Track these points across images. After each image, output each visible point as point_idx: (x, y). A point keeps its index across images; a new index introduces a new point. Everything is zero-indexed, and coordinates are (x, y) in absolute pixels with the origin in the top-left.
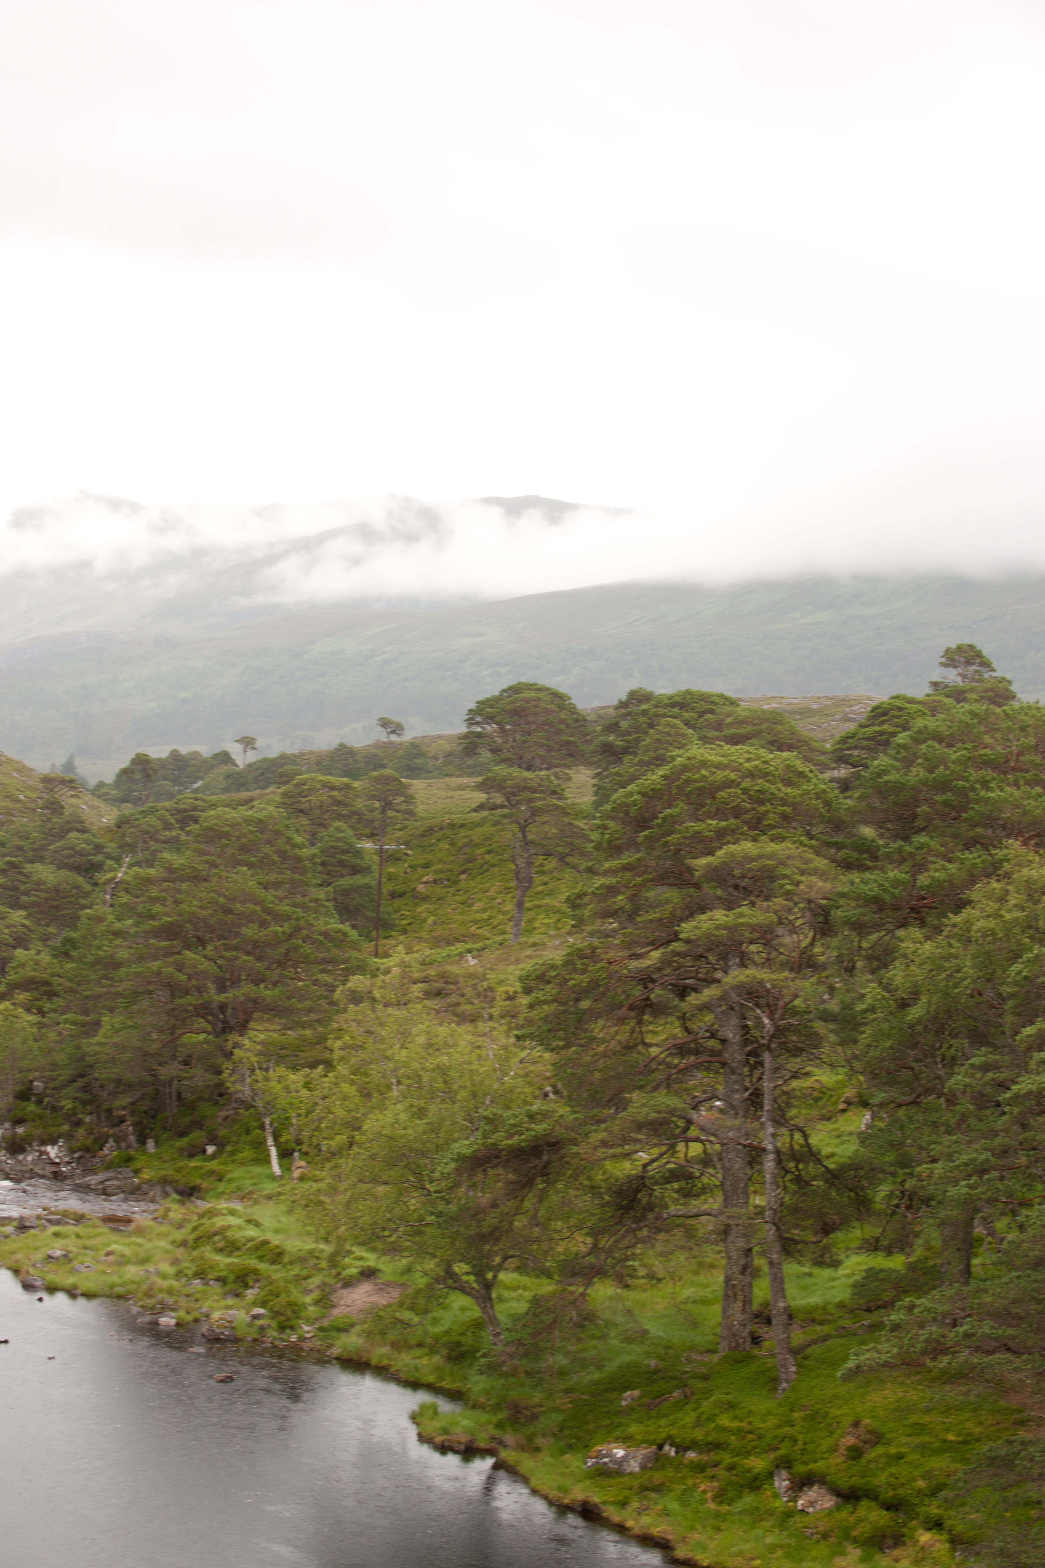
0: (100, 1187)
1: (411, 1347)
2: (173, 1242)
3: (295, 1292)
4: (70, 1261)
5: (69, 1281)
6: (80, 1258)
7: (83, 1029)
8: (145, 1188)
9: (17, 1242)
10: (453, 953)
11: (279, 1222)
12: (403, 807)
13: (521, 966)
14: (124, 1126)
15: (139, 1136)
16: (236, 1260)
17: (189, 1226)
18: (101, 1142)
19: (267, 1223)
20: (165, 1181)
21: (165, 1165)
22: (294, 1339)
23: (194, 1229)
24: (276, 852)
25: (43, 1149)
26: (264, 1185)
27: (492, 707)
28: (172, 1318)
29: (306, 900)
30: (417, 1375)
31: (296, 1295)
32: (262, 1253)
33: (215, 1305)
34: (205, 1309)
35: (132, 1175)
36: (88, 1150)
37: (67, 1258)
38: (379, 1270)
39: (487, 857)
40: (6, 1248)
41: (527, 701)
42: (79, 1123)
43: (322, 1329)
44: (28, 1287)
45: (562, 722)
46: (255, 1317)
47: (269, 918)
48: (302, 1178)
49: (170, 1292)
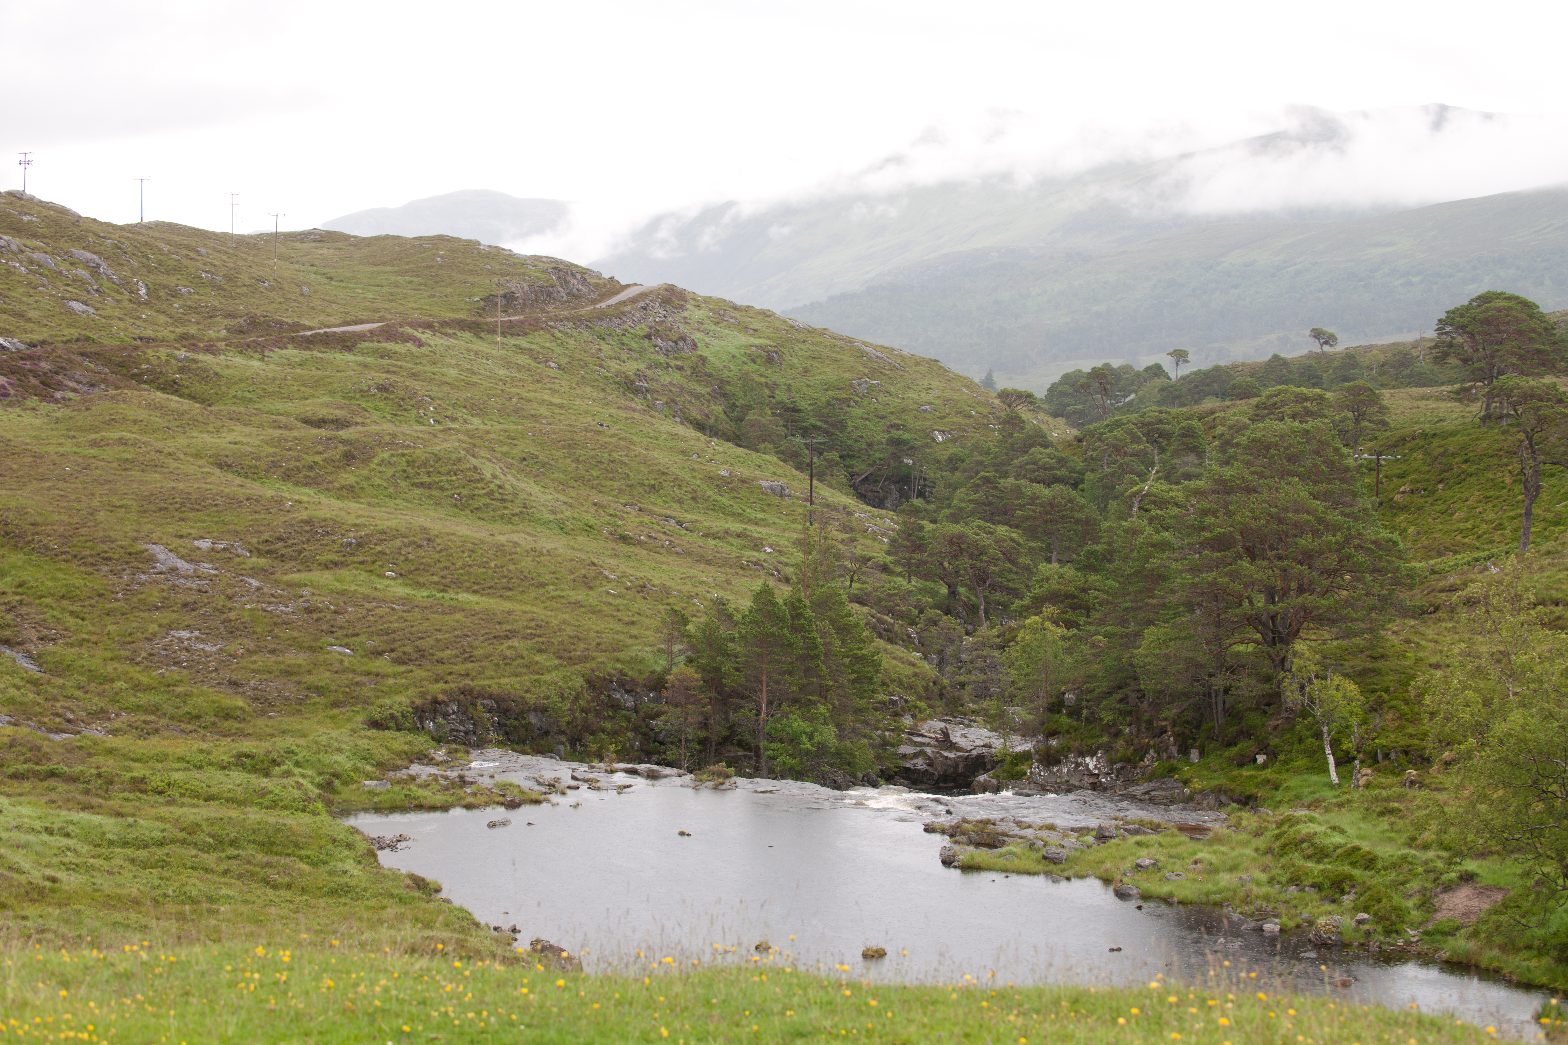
0: (1147, 797)
1: (1519, 950)
2: (1257, 850)
3: (1395, 897)
4: (1159, 870)
5: (1164, 889)
6: (1169, 867)
7: (1121, 641)
8: (1198, 797)
9: (1099, 852)
10: (1460, 562)
11: (1359, 829)
12: (1378, 417)
13: (1546, 574)
14: (1164, 737)
15: (1180, 746)
16: (1329, 867)
17: (1269, 834)
18: (1142, 753)
19: (1351, 830)
20: (1219, 790)
21: (1216, 775)
22: (1400, 943)
23: (1277, 837)
24: (1324, 462)
25: (1080, 760)
26: (1323, 794)
27: (1462, 316)
28: (1276, 924)
29: (1356, 509)
30: (1530, 976)
31: (1397, 899)
32: (1354, 860)
33: (1315, 910)
34: (1305, 915)
35: (1180, 784)
36: (1128, 760)
37: (1156, 866)
38: (1477, 874)
39: (1464, 466)
40: (1091, 858)
41: (1499, 310)
42: (1117, 734)
43: (1426, 933)
44: (1122, 895)
45: (1533, 330)
46: (1360, 922)
47: (1321, 527)
48: (1367, 786)
49: (1267, 898)
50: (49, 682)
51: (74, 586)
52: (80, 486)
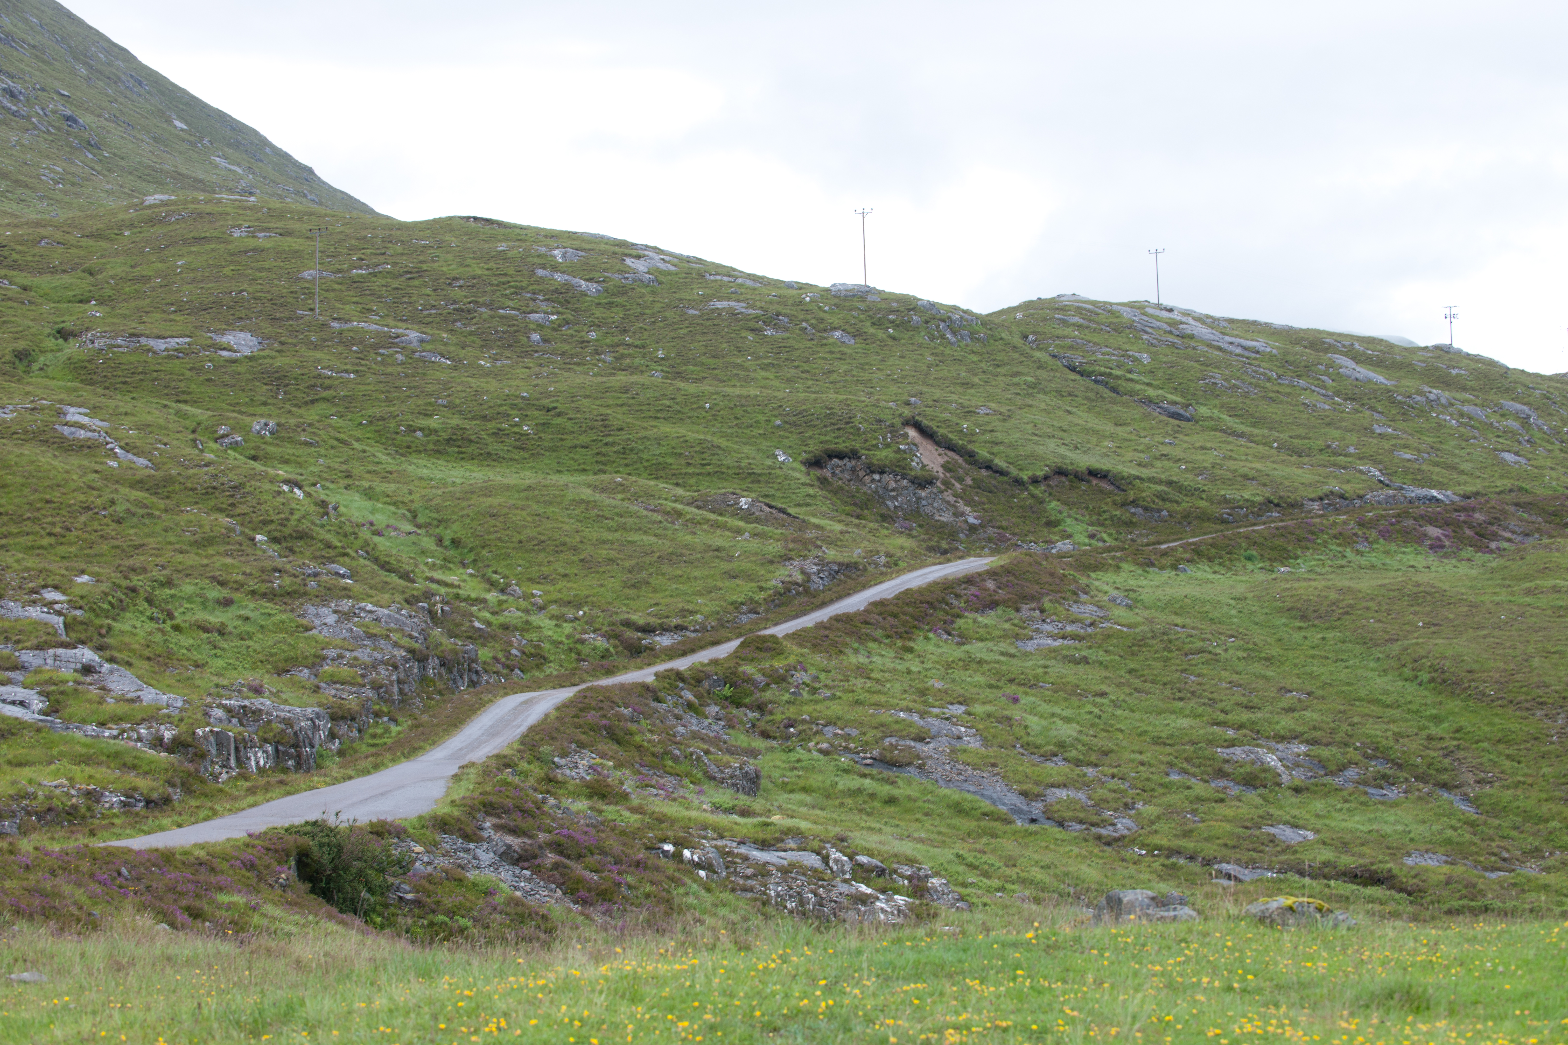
50: (1485, 823)
51: (1510, 731)
52: (1514, 633)
